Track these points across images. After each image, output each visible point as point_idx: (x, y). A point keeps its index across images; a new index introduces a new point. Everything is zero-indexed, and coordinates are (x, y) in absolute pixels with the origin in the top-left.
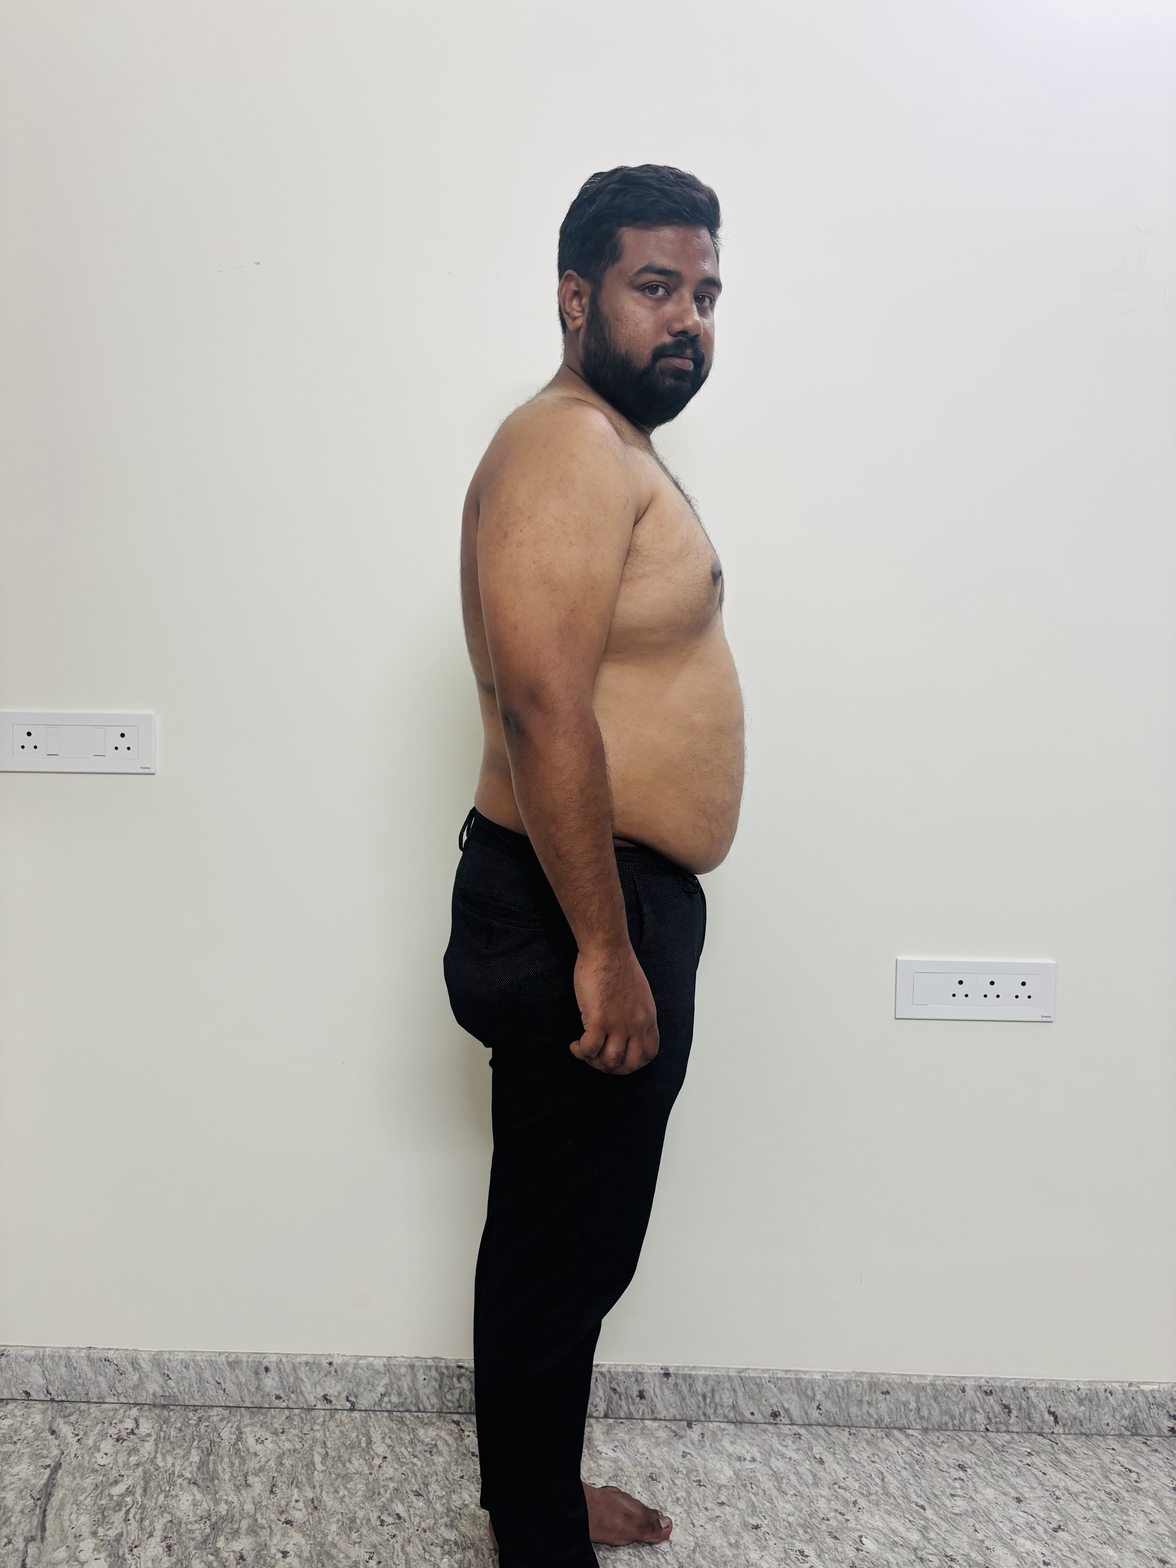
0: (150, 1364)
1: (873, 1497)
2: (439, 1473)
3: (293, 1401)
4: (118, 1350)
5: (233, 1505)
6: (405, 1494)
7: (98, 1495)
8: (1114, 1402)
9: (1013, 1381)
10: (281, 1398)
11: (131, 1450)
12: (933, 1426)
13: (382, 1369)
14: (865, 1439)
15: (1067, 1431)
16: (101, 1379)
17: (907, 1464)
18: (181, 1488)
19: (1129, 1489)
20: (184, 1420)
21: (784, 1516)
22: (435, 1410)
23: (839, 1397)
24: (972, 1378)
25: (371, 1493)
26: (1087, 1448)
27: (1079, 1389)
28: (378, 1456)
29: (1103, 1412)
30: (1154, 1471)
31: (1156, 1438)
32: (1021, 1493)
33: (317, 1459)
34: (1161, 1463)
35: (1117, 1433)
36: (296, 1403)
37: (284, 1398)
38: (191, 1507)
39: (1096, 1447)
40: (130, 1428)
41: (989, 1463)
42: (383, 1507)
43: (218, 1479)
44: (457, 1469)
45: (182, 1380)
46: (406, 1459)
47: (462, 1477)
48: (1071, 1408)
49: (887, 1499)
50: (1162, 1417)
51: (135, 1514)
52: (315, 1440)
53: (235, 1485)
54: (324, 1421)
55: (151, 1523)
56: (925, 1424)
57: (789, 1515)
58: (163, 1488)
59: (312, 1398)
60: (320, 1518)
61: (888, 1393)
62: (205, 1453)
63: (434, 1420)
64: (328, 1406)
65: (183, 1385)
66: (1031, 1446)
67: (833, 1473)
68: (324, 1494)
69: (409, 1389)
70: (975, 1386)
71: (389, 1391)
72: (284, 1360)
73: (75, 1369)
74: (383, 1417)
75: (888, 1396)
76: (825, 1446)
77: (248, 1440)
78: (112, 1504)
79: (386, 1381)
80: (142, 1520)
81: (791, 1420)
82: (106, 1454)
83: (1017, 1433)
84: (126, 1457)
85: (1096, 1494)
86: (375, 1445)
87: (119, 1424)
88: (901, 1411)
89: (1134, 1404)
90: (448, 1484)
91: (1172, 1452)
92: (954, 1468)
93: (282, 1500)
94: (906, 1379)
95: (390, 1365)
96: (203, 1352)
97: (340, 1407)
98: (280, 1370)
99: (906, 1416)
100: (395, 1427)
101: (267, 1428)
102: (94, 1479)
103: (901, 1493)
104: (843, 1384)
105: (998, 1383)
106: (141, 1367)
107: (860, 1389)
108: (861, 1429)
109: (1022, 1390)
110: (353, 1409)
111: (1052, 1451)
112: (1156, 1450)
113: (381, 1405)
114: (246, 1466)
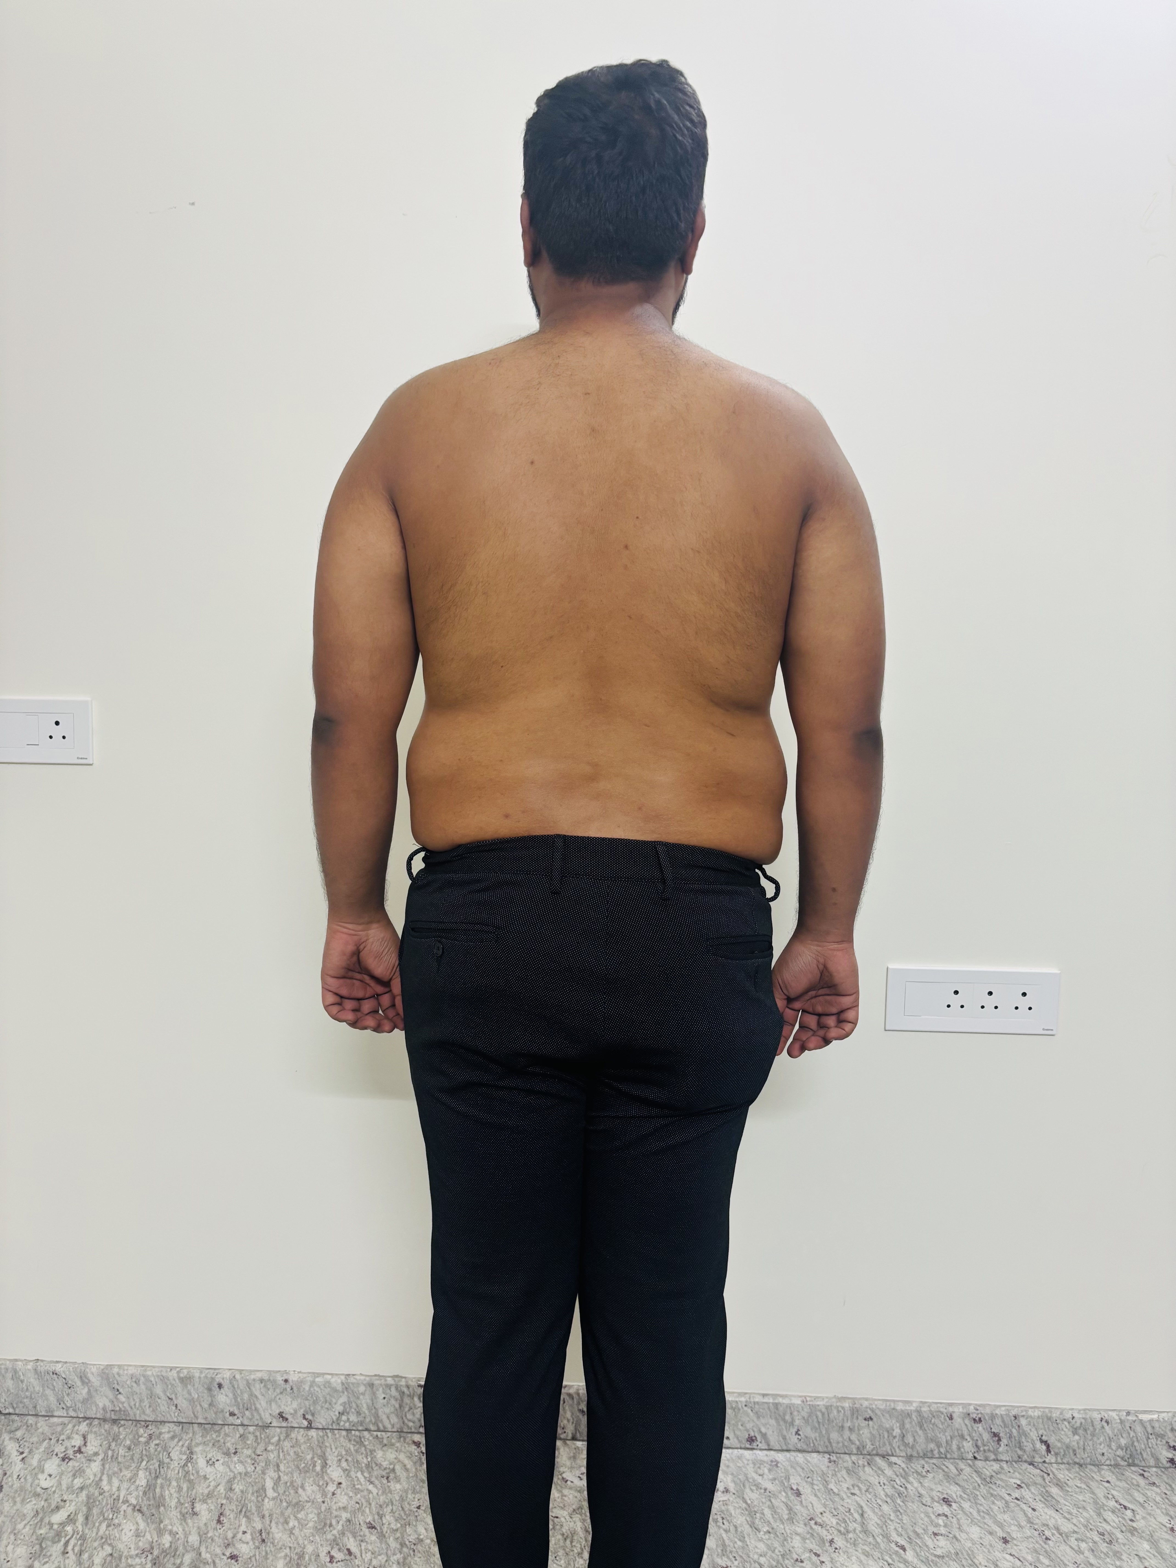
0: (100, 1378)
1: (851, 1535)
2: (394, 1503)
3: (248, 1418)
4: (66, 1362)
5: (177, 1536)
6: (358, 1526)
7: (38, 1522)
8: (1110, 1433)
9: (1003, 1409)
10: (235, 1415)
11: (76, 1471)
12: (918, 1453)
13: (339, 1388)
14: (845, 1468)
15: (1059, 1460)
16: (48, 1392)
17: (889, 1496)
18: (125, 1516)
19: (1124, 1529)
20: (134, 1437)
21: (756, 1557)
22: (395, 1430)
23: (819, 1422)
24: (960, 1404)
25: (323, 1524)
26: (1080, 1479)
27: (1073, 1418)
28: (333, 1481)
29: (1098, 1442)
30: (1150, 1508)
31: (1154, 1469)
32: (1008, 1533)
33: (269, 1484)
34: (1158, 1499)
35: (1113, 1463)
36: (251, 1419)
37: (238, 1415)
38: (134, 1538)
39: (1089, 1479)
40: (77, 1446)
41: (976, 1497)
42: (334, 1540)
43: (164, 1506)
44: (414, 1498)
45: (133, 1395)
46: (361, 1485)
47: (419, 1507)
48: (1065, 1437)
49: (865, 1538)
50: (1160, 1447)
51: (74, 1546)
52: (268, 1463)
53: (181, 1512)
54: (279, 1440)
55: (90, 1557)
56: (909, 1451)
57: (761, 1555)
58: (106, 1515)
59: (267, 1416)
60: (266, 1553)
61: (871, 1419)
62: (153, 1475)
63: (393, 1441)
64: (284, 1424)
65: (134, 1400)
66: (1021, 1477)
67: (810, 1507)
68: (273, 1525)
69: (368, 1408)
70: (963, 1413)
71: (348, 1410)
72: (238, 1376)
73: (22, 1381)
74: (340, 1436)
75: (871, 1423)
76: (803, 1475)
77: (199, 1461)
78: (52, 1534)
79: (343, 1399)
80: (81, 1553)
81: (769, 1445)
82: (50, 1476)
83: (1007, 1462)
84: (70, 1479)
85: (1088, 1535)
86: (331, 1469)
87: (66, 1441)
88: (884, 1437)
89: (1132, 1434)
90: (403, 1515)
91: (1170, 1486)
92: (938, 1502)
93: (229, 1532)
94: (890, 1405)
95: (348, 1384)
96: (154, 1367)
97: (296, 1425)
98: (233, 1386)
99: (890, 1444)
100: (352, 1449)
101: (219, 1448)
102: (35, 1504)
103: (880, 1531)
104: (824, 1410)
105: (988, 1410)
106: (89, 1381)
107: (841, 1415)
108: (842, 1455)
109: (1013, 1418)
110: (310, 1427)
111: (1043, 1483)
112: (1154, 1484)
113: (338, 1424)
114: (194, 1491)
